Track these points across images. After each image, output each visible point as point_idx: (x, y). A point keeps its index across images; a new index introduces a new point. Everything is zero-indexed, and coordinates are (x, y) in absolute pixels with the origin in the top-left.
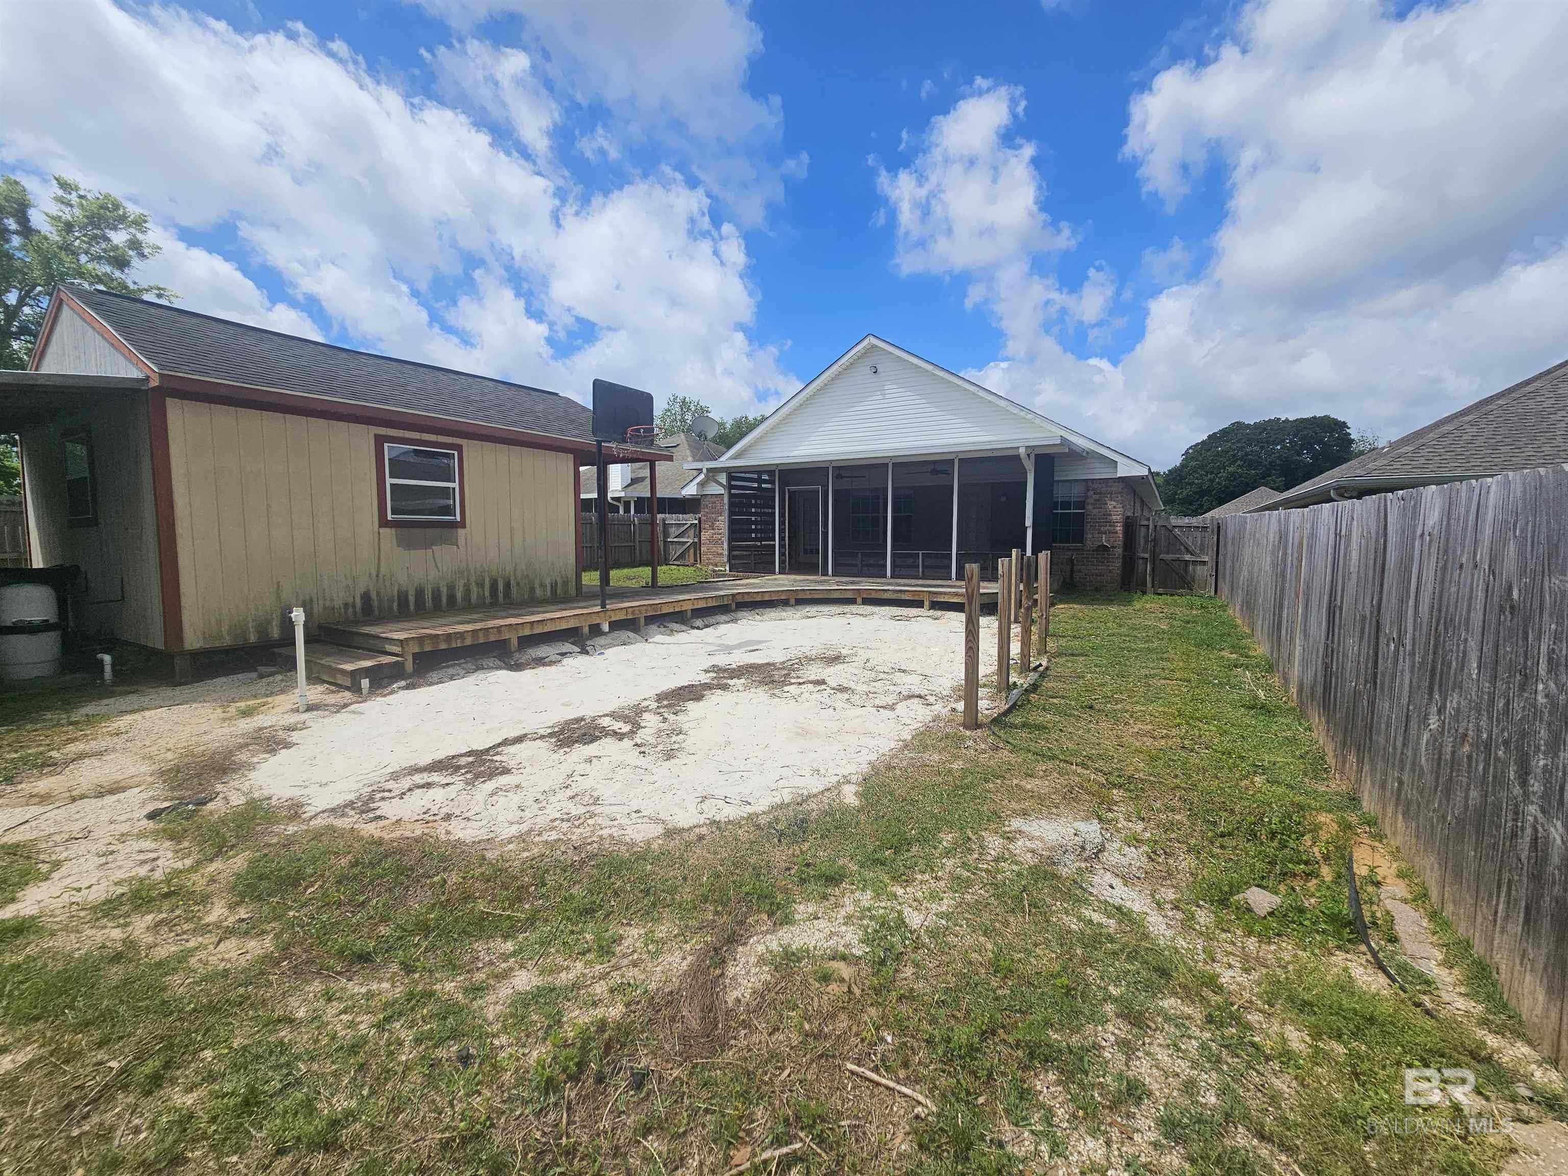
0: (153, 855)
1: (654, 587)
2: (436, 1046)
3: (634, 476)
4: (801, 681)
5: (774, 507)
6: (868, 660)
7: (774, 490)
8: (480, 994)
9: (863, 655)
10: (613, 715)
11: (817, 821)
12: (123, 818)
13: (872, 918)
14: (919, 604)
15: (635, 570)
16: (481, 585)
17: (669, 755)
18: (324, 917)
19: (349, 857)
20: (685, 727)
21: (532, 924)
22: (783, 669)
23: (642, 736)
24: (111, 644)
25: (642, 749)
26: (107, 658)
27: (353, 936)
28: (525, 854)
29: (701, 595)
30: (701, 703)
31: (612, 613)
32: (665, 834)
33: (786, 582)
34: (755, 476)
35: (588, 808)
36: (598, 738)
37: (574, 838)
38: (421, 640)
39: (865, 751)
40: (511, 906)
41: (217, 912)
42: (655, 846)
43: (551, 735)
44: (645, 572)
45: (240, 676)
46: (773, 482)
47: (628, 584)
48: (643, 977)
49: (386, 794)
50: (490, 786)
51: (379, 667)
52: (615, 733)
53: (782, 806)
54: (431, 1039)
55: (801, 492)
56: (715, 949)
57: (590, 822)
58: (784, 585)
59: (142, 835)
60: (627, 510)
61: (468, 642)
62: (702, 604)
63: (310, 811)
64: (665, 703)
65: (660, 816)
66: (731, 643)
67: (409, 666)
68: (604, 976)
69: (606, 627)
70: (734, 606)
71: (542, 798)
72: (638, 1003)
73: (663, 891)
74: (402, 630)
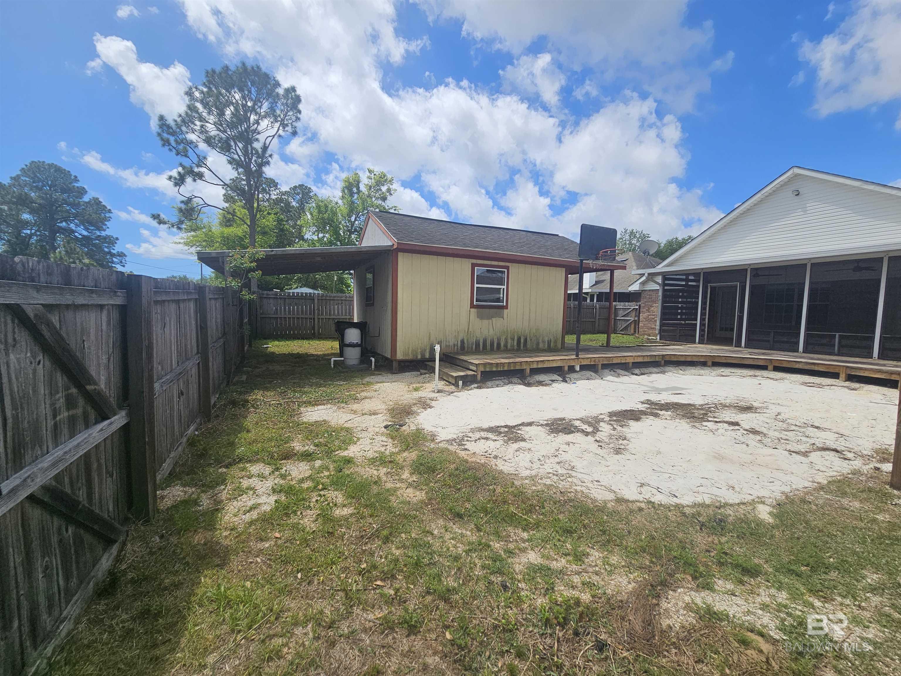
0: (386, 444)
1: (608, 347)
2: (491, 574)
3: (597, 280)
4: (718, 420)
5: (698, 298)
6: (779, 414)
7: (699, 286)
8: (512, 555)
9: (774, 410)
10: (581, 420)
11: (733, 524)
12: (377, 426)
13: (789, 614)
14: (835, 376)
15: (595, 335)
16: (513, 339)
17: (618, 451)
18: (444, 490)
19: (454, 465)
20: (628, 436)
21: (537, 527)
22: (702, 409)
23: (599, 436)
24: (375, 354)
25: (600, 444)
26: (373, 359)
27: (455, 504)
28: (534, 488)
29: (639, 354)
30: (639, 423)
31: (582, 361)
32: (616, 500)
33: (705, 350)
34: (684, 277)
35: (568, 472)
36: (572, 432)
37: (560, 486)
38: (485, 365)
39: (777, 483)
40: (526, 514)
41: (406, 475)
42: (609, 505)
43: (547, 425)
44: (603, 337)
45: (414, 373)
46: (699, 281)
47: (590, 343)
48: (603, 583)
49: (469, 439)
50: (516, 446)
51: (467, 376)
52: (583, 431)
53: (703, 505)
54: (489, 569)
55: (720, 288)
56: (652, 586)
57: (569, 479)
58: (703, 352)
59: (382, 434)
60: (592, 300)
61: (506, 369)
62: (640, 360)
63: (439, 439)
64: (615, 418)
65: (612, 488)
66: (661, 387)
67: (479, 377)
68: (578, 573)
69: (578, 368)
70: (663, 362)
71: (542, 459)
72: (600, 598)
73: (615, 535)
74: (477, 359)
